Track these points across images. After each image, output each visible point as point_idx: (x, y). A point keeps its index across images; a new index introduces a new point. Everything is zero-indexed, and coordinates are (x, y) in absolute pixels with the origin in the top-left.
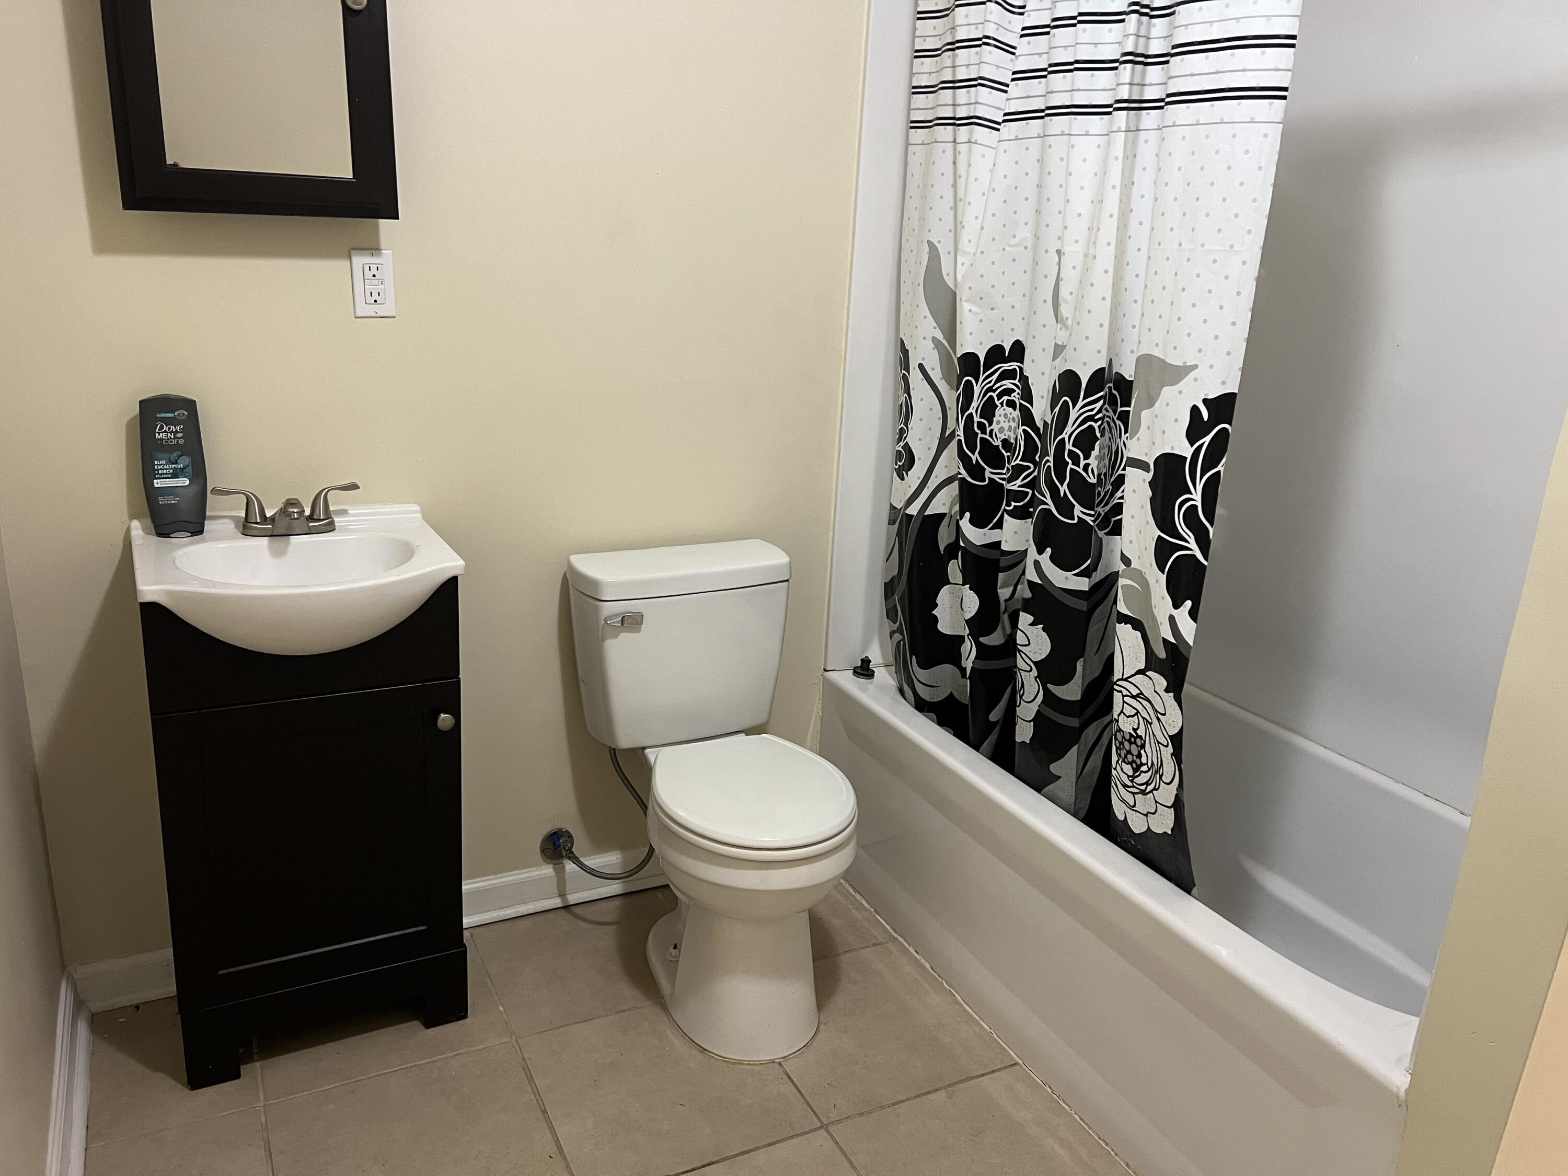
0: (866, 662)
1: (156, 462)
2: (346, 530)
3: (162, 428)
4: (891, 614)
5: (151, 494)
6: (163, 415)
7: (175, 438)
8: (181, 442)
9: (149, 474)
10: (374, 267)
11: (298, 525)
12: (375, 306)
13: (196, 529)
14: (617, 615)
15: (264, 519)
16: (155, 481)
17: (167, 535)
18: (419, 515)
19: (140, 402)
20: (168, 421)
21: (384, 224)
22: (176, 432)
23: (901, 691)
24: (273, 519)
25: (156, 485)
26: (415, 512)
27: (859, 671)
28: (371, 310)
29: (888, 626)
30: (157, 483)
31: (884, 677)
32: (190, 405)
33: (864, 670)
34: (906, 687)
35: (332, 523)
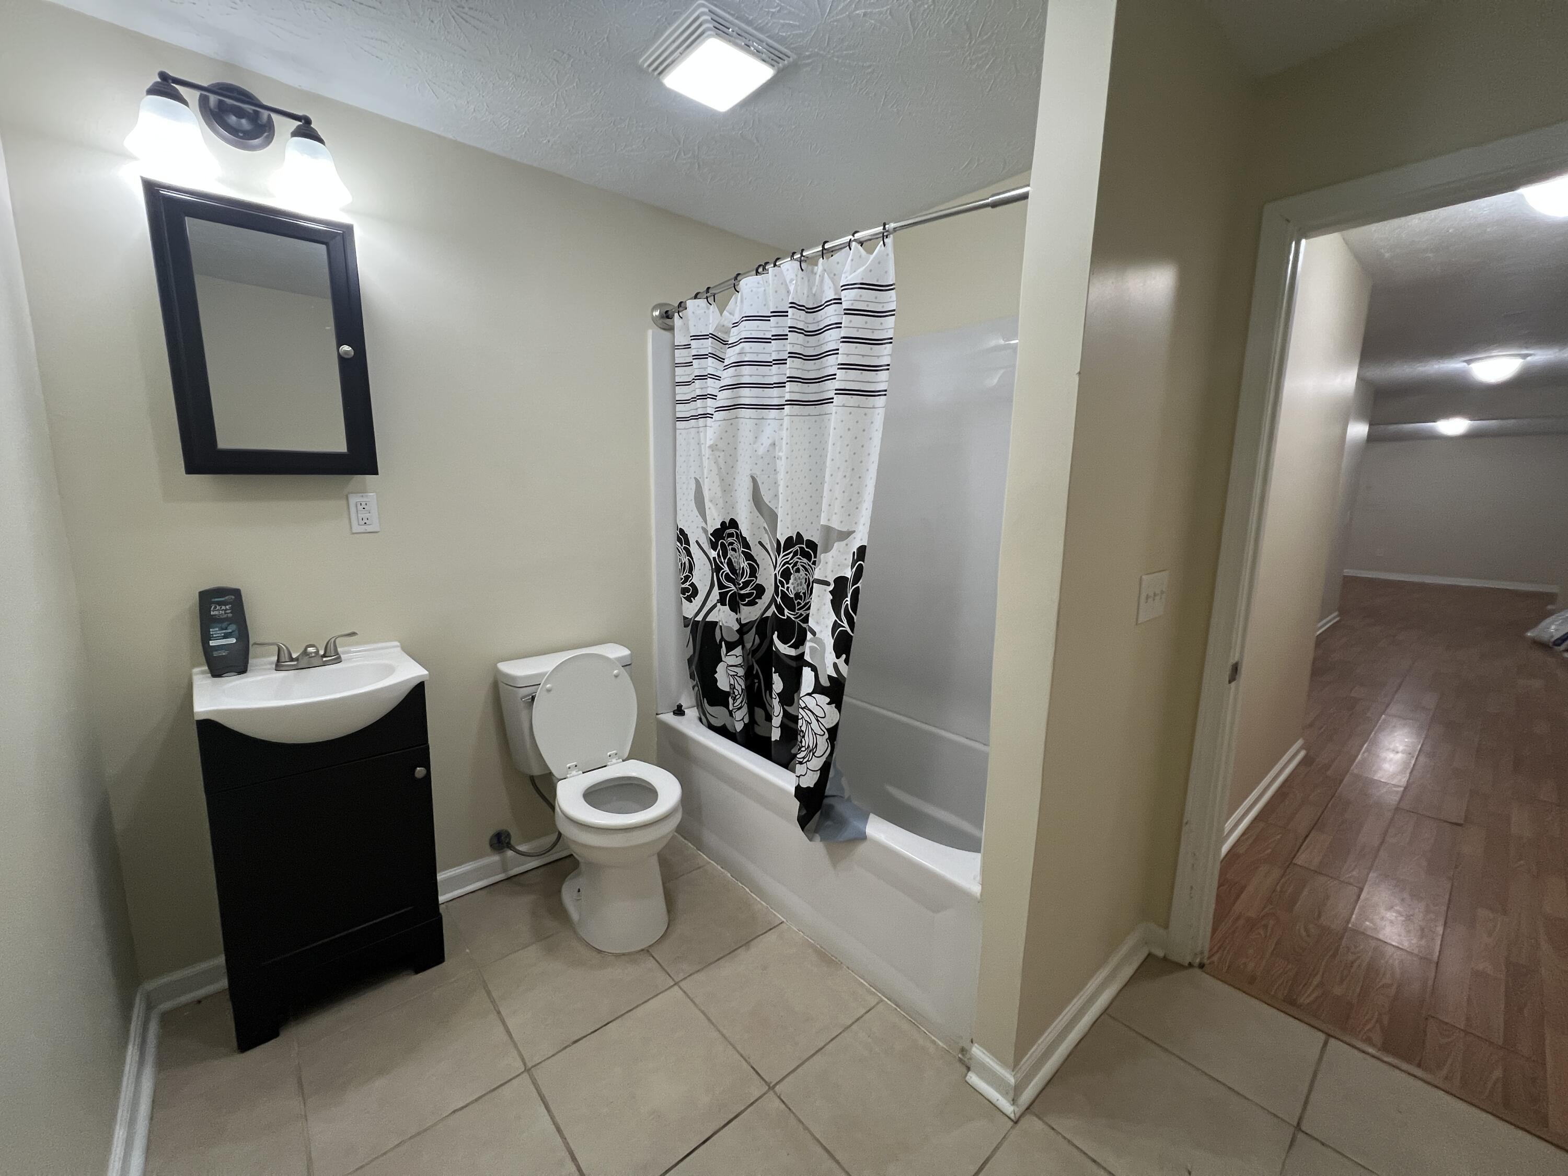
0: (680, 707)
1: (211, 630)
2: (349, 659)
3: (216, 607)
4: (692, 677)
5: (208, 651)
6: (216, 600)
7: (225, 613)
8: (230, 615)
9: (206, 637)
10: (363, 504)
11: (316, 661)
12: (365, 527)
13: (242, 669)
14: (529, 695)
15: (292, 660)
16: (210, 642)
17: (220, 676)
18: (399, 649)
19: (201, 593)
20: (220, 604)
21: (369, 478)
22: (226, 610)
23: (700, 720)
24: (297, 659)
25: (211, 645)
26: (397, 646)
27: (676, 712)
28: (363, 528)
29: (691, 683)
30: (212, 643)
31: (692, 713)
32: (237, 593)
33: (679, 711)
34: (703, 717)
35: (340, 657)
